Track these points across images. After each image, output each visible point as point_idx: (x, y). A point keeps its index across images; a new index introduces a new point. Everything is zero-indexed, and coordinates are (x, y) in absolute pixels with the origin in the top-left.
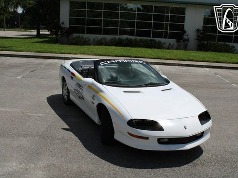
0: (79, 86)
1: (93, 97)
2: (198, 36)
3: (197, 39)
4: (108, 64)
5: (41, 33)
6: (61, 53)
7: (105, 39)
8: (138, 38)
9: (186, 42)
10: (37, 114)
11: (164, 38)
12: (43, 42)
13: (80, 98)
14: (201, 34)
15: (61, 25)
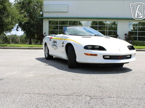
0: (55, 42)
1: (63, 43)
2: (126, 38)
14: (128, 36)
15: (44, 34)
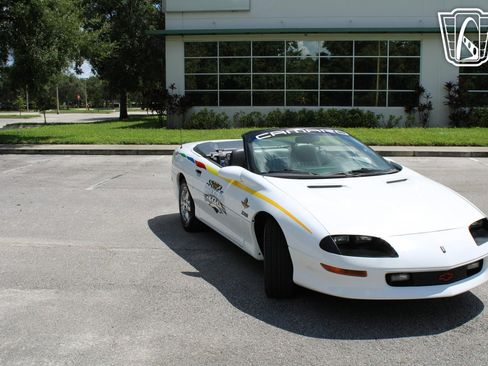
0: (215, 185)
1: (245, 203)
2: (450, 97)
3: (449, 104)
4: (272, 137)
5: (129, 113)
6: (172, 144)
7: (258, 113)
8: (326, 108)
9: (426, 111)
10: (130, 250)
11: (379, 105)
12: (133, 127)
13: (217, 211)
14: (457, 92)
15: (170, 91)
